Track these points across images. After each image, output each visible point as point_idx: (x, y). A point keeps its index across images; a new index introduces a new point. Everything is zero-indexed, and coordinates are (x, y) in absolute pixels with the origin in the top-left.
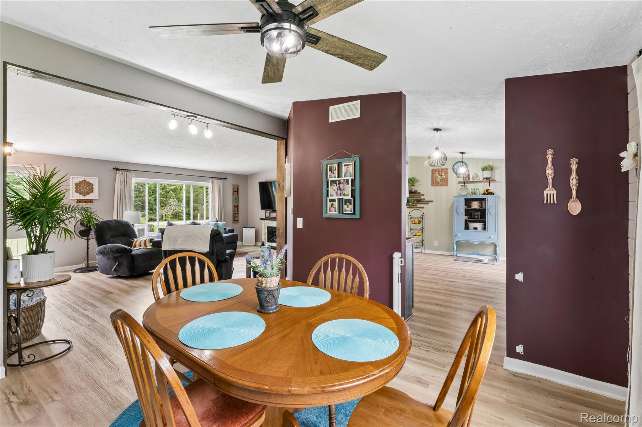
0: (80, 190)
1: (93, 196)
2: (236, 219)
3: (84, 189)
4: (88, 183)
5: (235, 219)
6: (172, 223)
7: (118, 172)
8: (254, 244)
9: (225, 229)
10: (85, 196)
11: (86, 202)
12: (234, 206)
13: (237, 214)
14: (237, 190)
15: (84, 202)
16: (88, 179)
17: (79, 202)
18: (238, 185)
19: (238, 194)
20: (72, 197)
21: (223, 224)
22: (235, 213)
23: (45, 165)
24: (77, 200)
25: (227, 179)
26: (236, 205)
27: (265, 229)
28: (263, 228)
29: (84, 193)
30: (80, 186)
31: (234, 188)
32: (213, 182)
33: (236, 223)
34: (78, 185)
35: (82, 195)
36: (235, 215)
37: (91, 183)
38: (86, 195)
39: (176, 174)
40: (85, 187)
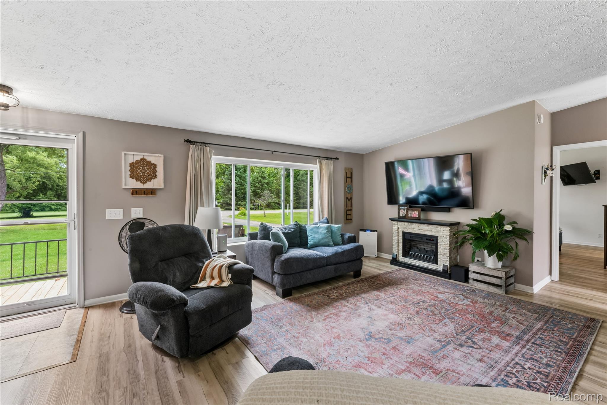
0: (137, 174)
1: (157, 183)
2: (350, 218)
3: (142, 173)
4: (149, 162)
5: (348, 218)
6: (267, 226)
7: (191, 146)
8: (376, 256)
9: (342, 235)
10: (144, 183)
11: (146, 193)
12: (347, 198)
13: (351, 210)
14: (350, 176)
15: (143, 192)
16: (149, 158)
17: (135, 193)
18: (352, 169)
19: (351, 181)
20: (125, 185)
21: (339, 227)
22: (347, 209)
23: (84, 133)
24: (132, 190)
25: (338, 159)
26: (349, 198)
27: (398, 235)
28: (395, 234)
29: (144, 178)
30: (137, 168)
31: (347, 173)
32: (321, 164)
33: (349, 223)
34: (133, 166)
35: (140, 182)
36: (348, 211)
37: (153, 164)
38: (146, 183)
39: (272, 151)
40: (144, 169)
